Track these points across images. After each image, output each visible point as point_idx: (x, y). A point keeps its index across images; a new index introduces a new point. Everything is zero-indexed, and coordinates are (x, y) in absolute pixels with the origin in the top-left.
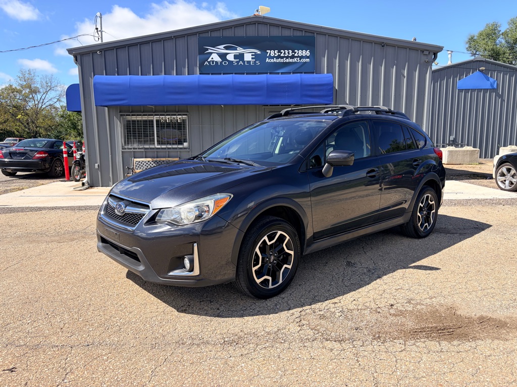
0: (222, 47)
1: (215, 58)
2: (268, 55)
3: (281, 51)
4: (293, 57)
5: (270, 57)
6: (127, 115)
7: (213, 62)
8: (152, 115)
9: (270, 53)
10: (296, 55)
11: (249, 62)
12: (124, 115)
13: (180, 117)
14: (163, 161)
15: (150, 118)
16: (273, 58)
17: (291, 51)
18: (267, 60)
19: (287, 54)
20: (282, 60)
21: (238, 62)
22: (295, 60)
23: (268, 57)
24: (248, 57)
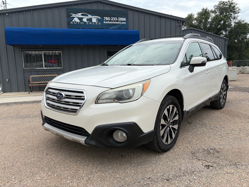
0: (80, 14)
1: (77, 20)
2: (105, 20)
3: (112, 18)
4: (117, 21)
5: (106, 21)
6: (26, 51)
7: (75, 22)
8: (41, 51)
9: (106, 19)
10: (119, 20)
11: (95, 23)
12: (24, 51)
13: (58, 52)
14: (49, 76)
15: (40, 53)
16: (107, 21)
17: (116, 18)
18: (104, 22)
19: (115, 20)
20: (112, 23)
21: (89, 23)
22: (119, 23)
23: (104, 21)
24: (94, 20)
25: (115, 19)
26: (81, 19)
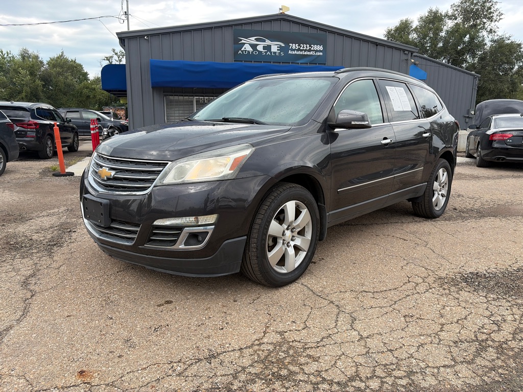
0: (253, 38)
1: (249, 48)
3: (301, 45)
4: (310, 51)
5: (292, 50)
6: (170, 95)
7: (246, 51)
8: (193, 96)
9: (292, 46)
10: (312, 49)
11: (275, 53)
12: (168, 95)
15: (191, 99)
17: (308, 45)
18: (290, 52)
20: (301, 53)
21: (266, 52)
22: (311, 53)
23: (290, 49)
24: (274, 49)
25: (306, 47)
26: (254, 46)
